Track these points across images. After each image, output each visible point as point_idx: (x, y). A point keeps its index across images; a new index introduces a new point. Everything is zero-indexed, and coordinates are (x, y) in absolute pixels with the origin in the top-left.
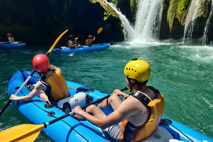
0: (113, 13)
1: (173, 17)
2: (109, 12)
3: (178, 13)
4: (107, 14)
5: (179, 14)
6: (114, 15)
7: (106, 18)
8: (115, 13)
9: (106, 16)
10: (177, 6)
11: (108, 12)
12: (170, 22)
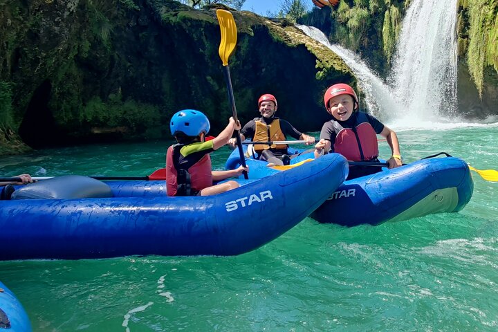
0: (335, 62)
1: (481, 64)
2: (327, 62)
3: (491, 52)
4: (322, 67)
5: (494, 54)
6: (337, 68)
7: (321, 75)
8: (340, 62)
9: (321, 70)
10: (488, 39)
11: (324, 61)
12: (475, 74)
